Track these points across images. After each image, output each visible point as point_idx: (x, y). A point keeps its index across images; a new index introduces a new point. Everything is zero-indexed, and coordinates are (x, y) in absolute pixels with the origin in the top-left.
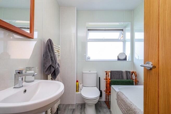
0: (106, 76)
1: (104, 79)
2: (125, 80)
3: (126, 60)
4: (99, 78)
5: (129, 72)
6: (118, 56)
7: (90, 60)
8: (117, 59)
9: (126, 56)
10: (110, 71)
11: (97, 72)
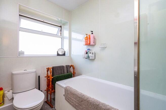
0: (48, 73)
1: (45, 77)
2: (66, 74)
3: (65, 55)
4: (39, 76)
5: (69, 66)
6: (58, 52)
7: (25, 56)
8: (57, 54)
9: (65, 51)
10: (52, 67)
11: (36, 71)
